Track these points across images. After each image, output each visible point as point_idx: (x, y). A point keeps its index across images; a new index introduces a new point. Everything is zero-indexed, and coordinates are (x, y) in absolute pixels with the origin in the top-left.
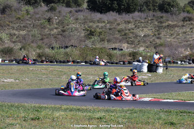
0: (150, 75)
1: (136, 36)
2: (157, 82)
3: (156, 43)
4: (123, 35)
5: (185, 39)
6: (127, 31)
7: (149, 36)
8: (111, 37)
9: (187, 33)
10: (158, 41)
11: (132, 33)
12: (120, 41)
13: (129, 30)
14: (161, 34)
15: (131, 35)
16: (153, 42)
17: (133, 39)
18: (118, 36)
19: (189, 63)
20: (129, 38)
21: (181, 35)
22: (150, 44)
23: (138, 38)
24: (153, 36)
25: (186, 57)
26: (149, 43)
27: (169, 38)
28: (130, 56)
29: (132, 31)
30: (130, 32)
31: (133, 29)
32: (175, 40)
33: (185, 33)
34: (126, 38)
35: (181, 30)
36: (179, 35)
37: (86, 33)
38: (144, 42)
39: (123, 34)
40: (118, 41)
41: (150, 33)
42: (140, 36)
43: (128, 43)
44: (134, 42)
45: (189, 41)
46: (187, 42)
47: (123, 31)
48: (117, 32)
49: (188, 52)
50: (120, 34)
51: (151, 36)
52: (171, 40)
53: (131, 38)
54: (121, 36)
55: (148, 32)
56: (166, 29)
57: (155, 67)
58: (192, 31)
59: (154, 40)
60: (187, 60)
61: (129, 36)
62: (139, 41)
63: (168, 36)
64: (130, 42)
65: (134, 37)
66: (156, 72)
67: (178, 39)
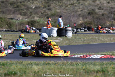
0: (62, 39)
1: (28, 8)
2: (72, 44)
3: (47, 14)
4: (15, 7)
5: (74, 10)
6: (19, 4)
7: (39, 7)
8: (5, 9)
9: (75, 5)
10: (49, 12)
11: (24, 5)
12: (14, 13)
13: (20, 3)
14: (51, 5)
15: (23, 7)
16: (45, 13)
17: (25, 10)
18: (10, 8)
19: (85, 31)
20: (22, 10)
21: (69, 6)
22: (42, 15)
23: (30, 9)
24: (44, 8)
25: (81, 25)
26: (40, 14)
27: (58, 9)
29: (23, 3)
30: (22, 5)
31: (24, 2)
32: (65, 11)
33: (73, 4)
34: (19, 10)
35: (69, 2)
36: (67, 6)
38: (36, 13)
39: (16, 6)
40: (12, 12)
41: (40, 5)
42: (31, 8)
43: (21, 15)
44: (27, 13)
45: (78, 11)
46: (76, 12)
47: (15, 3)
48: (9, 5)
49: (81, 21)
50: (12, 6)
51: (42, 8)
52: (60, 11)
53: (23, 10)
54: (13, 8)
55: (39, 4)
56: (54, 2)
57: (64, 31)
58: (79, 3)
59: (45, 11)
60: (82, 28)
61: (21, 8)
62: (31, 13)
63: (57, 8)
64: (22, 14)
65: (26, 9)
66: (65, 36)
67: (67, 10)
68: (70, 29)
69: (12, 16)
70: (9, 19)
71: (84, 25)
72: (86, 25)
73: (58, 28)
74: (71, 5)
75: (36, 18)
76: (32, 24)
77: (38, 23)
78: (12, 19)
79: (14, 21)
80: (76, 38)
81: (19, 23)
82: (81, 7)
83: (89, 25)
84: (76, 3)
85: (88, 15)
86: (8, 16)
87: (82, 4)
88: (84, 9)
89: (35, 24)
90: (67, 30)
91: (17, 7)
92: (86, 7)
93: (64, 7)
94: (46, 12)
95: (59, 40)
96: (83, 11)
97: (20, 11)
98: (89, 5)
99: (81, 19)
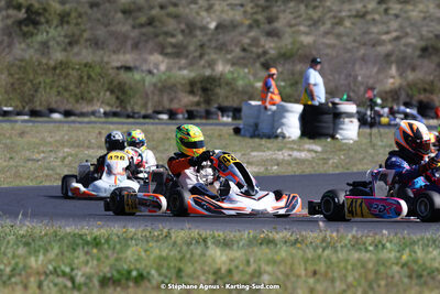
0: (319, 149)
1: (190, 29)
3: (265, 53)
4: (142, 26)
5: (367, 38)
6: (155, 12)
7: (234, 26)
8: (101, 32)
9: (369, 17)
10: (270, 46)
11: (176, 17)
12: (136, 46)
13: (162, 7)
14: (277, 18)
15: (171, 25)
16: (254, 49)
17: (180, 37)
18: (124, 27)
20: (167, 34)
21: (347, 23)
22: (242, 54)
23: (198, 33)
24: (250, 27)
25: (394, 94)
26: (238, 50)
27: (307, 34)
28: (192, 92)
29: (171, 9)
30: (169, 15)
31: (175, 5)
32: (330, 40)
33: (361, 15)
34: (157, 36)
35: (346, 7)
36: (340, 22)
37: (8, 17)
38: (222, 48)
39: (143, 19)
40: (129, 43)
41: (237, 15)
42: (204, 28)
43: (163, 52)
44: (186, 48)
45: (382, 43)
46: (374, 46)
47: (140, 9)
48: (120, 15)
49: (392, 79)
50: (130, 21)
51: (244, 29)
52: (315, 42)
53: (173, 36)
54: (134, 27)
55: (231, 13)
56: (292, 4)
57: (329, 118)
58: (386, 10)
59: (255, 42)
60: (398, 104)
61: (165, 29)
62: (202, 46)
63: (302, 28)
64: (169, 50)
65: (183, 31)
66: (333, 137)
67: (339, 36)
68: (351, 108)
69: (128, 58)
70: (118, 68)
71: (403, 97)
72: (411, 97)
73: (306, 106)
74: (356, 16)
75: (222, 68)
76: (205, 90)
77: (228, 84)
78: (128, 69)
79: (137, 76)
80: (373, 146)
81: (155, 85)
82: (394, 25)
83: (423, 97)
84: (374, 11)
85: (420, 57)
86: (114, 57)
87: (397, 16)
88: (407, 34)
89: (218, 90)
90: (338, 116)
91: (151, 22)
92: (412, 25)
93: (328, 25)
94: (257, 45)
95: (309, 151)
96: (403, 41)
97: (161, 38)
98: (425, 18)
99: (393, 70)
